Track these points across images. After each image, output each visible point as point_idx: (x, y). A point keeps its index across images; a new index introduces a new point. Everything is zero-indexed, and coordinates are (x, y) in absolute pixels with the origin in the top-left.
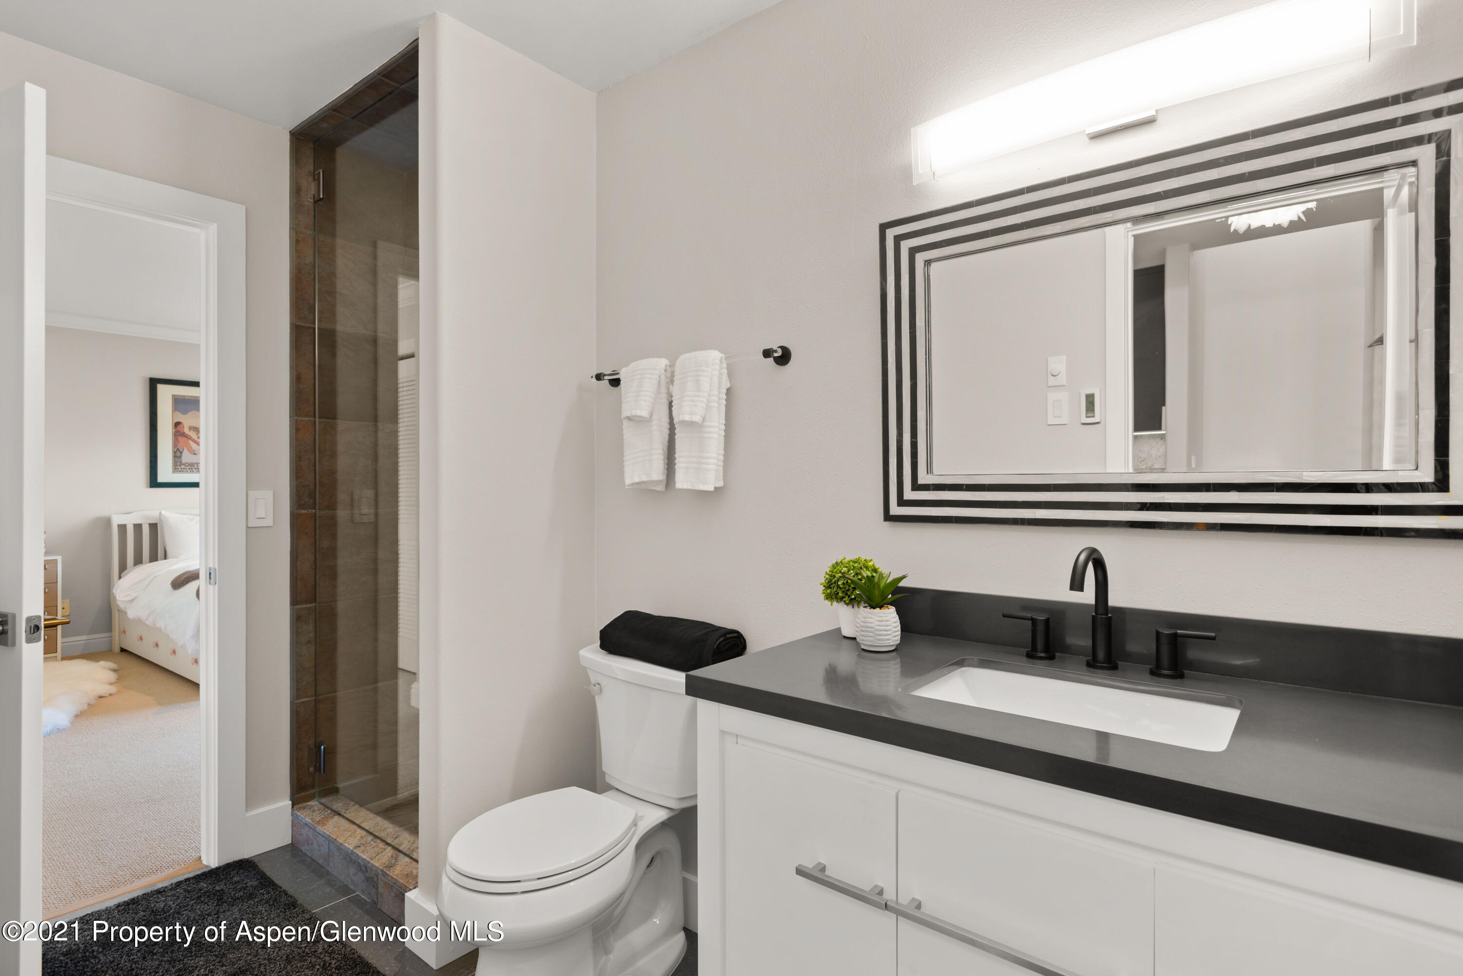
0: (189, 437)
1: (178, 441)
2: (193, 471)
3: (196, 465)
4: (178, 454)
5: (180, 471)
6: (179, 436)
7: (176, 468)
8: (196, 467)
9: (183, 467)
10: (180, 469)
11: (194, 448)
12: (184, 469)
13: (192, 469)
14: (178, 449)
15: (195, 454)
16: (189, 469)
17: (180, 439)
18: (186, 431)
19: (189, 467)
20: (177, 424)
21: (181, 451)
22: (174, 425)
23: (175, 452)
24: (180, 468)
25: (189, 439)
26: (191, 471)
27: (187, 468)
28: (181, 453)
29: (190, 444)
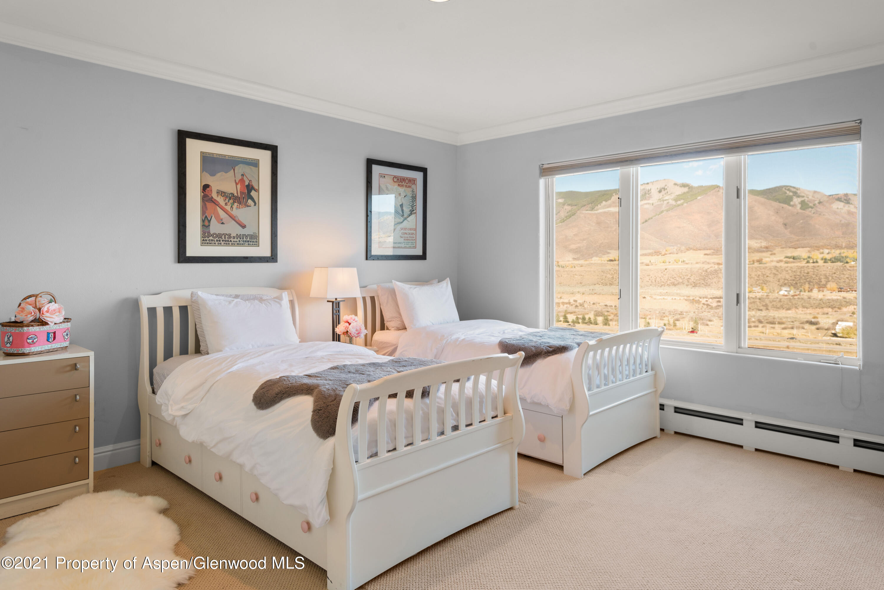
0: (217, 203)
1: (206, 208)
2: (221, 244)
3: (223, 237)
4: (206, 223)
5: (208, 243)
6: (206, 201)
7: (205, 239)
8: (223, 239)
9: (211, 238)
10: (208, 241)
11: (222, 217)
12: (212, 240)
13: (220, 241)
14: (206, 217)
15: (223, 223)
16: (217, 241)
17: (209, 205)
18: (214, 195)
19: (217, 239)
20: (205, 187)
21: (209, 219)
22: (202, 188)
23: (203, 221)
24: (208, 239)
25: (217, 205)
26: (218, 244)
27: (215, 240)
28: (209, 221)
29: (217, 211)
